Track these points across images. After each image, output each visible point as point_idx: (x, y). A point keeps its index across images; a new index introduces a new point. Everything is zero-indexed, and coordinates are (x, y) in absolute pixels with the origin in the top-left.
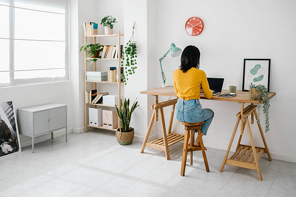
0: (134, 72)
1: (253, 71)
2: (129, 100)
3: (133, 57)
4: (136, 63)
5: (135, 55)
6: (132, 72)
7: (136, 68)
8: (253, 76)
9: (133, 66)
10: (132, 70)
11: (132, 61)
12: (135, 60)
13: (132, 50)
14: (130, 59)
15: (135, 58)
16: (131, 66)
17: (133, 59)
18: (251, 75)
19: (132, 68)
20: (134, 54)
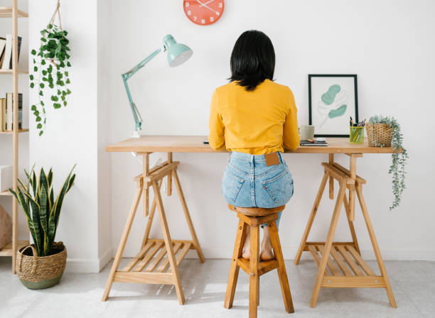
0: (65, 104)
1: (328, 98)
2: (51, 174)
3: (62, 65)
4: (68, 82)
5: (65, 62)
6: (60, 102)
7: (69, 92)
8: (326, 106)
9: (62, 89)
10: (58, 96)
11: (59, 75)
12: (66, 74)
13: (60, 47)
14: (54, 68)
15: (66, 69)
16: (57, 87)
17: (62, 70)
18: (322, 104)
19: (59, 93)
20: (64, 59)
